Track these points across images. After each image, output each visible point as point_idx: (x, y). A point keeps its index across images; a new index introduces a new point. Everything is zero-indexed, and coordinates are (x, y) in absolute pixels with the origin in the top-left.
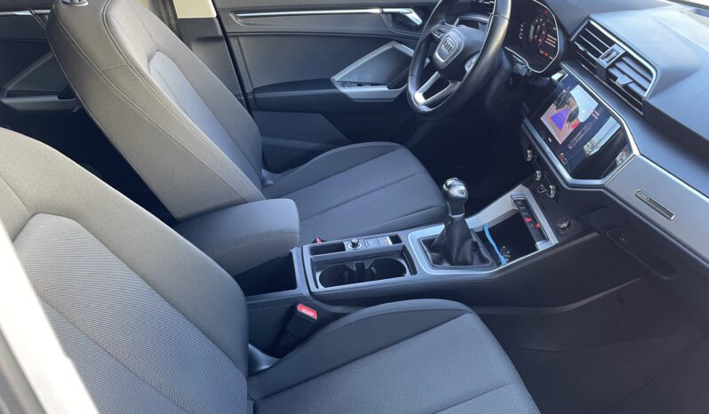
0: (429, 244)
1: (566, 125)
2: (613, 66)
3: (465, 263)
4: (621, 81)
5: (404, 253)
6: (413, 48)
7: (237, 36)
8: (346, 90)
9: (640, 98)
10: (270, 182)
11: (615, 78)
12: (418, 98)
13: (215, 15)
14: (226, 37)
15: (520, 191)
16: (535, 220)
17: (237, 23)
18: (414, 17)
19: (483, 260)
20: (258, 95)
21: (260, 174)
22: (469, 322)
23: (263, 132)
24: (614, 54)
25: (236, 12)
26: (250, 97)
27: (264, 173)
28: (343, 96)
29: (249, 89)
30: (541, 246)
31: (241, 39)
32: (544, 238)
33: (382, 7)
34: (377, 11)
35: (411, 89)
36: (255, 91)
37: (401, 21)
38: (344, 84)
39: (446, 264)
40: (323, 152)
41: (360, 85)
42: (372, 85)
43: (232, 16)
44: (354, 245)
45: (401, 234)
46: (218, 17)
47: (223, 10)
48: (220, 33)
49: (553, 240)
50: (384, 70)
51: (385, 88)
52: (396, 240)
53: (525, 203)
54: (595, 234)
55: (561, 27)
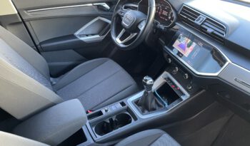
0: (137, 103)
1: (187, 49)
2: (202, 24)
3: (154, 110)
4: (209, 30)
5: (128, 109)
6: (110, 19)
7: (28, 21)
8: (82, 39)
9: (222, 38)
10: (54, 83)
11: (206, 30)
12: (118, 41)
13: (16, 12)
14: (23, 21)
15: (165, 74)
16: (176, 86)
17: (28, 15)
18: (106, 6)
19: (159, 106)
20: (43, 46)
21: (49, 80)
22: (166, 138)
23: (48, 61)
24: (201, 19)
25: (27, 10)
26: (39, 46)
27: (51, 79)
28: (82, 41)
29: (37, 43)
30: (184, 98)
31: (31, 22)
32: (183, 94)
33: (92, 3)
34: (91, 5)
35: (114, 38)
36: (40, 44)
37: (101, 8)
38: (80, 36)
39: (146, 112)
40: (78, 65)
41: (87, 36)
42: (93, 35)
43: (25, 12)
44: (106, 111)
45: (124, 100)
46: (19, 13)
47: (21, 9)
48: (21, 20)
49: (188, 95)
50: (97, 28)
51: (98, 36)
52: (123, 104)
53: (169, 79)
54: (204, 91)
55: (173, 8)
